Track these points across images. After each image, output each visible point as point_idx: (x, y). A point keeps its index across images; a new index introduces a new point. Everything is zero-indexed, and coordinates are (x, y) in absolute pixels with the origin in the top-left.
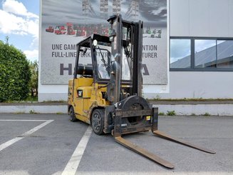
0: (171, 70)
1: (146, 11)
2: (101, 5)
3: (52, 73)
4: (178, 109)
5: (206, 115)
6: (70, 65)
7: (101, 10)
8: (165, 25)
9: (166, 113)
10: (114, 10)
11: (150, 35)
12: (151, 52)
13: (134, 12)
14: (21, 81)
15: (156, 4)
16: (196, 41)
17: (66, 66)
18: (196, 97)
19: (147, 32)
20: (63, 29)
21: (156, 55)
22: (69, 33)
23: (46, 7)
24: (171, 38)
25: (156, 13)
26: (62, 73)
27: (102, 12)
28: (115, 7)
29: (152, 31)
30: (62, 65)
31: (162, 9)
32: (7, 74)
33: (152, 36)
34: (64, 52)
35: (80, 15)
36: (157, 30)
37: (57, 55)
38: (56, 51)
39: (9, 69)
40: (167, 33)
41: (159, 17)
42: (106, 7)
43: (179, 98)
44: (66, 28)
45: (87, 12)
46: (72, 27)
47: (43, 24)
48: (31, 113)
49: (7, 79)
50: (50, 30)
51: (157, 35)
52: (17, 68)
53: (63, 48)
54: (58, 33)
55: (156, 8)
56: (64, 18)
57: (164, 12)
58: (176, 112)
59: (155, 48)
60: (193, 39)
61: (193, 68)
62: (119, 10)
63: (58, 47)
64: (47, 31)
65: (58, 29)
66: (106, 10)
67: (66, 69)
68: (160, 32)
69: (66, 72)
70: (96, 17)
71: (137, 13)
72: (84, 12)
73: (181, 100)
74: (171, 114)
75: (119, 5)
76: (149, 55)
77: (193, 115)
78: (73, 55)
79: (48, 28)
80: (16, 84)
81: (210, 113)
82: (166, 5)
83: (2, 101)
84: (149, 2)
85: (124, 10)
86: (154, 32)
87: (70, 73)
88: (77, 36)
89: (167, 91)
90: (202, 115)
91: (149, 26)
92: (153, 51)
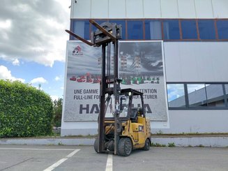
0: (170, 109)
1: (147, 64)
3: (73, 112)
4: (176, 141)
5: (201, 146)
6: (88, 106)
8: (161, 74)
9: (167, 145)
10: (122, 64)
11: (150, 82)
12: (152, 94)
13: (137, 65)
14: (47, 119)
15: (154, 58)
16: (188, 85)
17: (85, 106)
18: (193, 132)
19: (148, 79)
20: (83, 77)
21: (156, 96)
22: (88, 81)
23: (70, 62)
24: (167, 83)
25: (154, 65)
26: (81, 112)
28: (122, 61)
29: (152, 78)
30: (81, 106)
31: (158, 62)
32: (38, 113)
33: (152, 82)
34: (83, 95)
35: (96, 67)
36: (156, 77)
37: (78, 98)
38: (78, 94)
39: (40, 109)
40: (164, 80)
41: (156, 68)
43: (178, 133)
44: (86, 77)
46: (90, 77)
47: (68, 75)
48: (59, 144)
49: (37, 117)
50: (73, 79)
51: (156, 81)
52: (45, 109)
53: (82, 92)
54: (80, 81)
55: (154, 62)
56: (84, 70)
57: (161, 64)
58: (175, 144)
59: (155, 91)
60: (185, 84)
61: (187, 107)
62: (126, 63)
63: (79, 91)
64: (71, 79)
65: (79, 78)
67: (84, 109)
68: (158, 79)
69: (84, 111)
71: (140, 65)
72: (99, 66)
73: (180, 135)
74: (172, 146)
75: (126, 60)
76: (151, 97)
77: (190, 146)
78: (90, 97)
79: (72, 77)
80: (43, 121)
81: (203, 145)
82: (161, 59)
83: (32, 136)
84: (148, 57)
85: (129, 63)
86: (154, 79)
87: (87, 112)
88: (94, 82)
89: (168, 127)
90: (197, 146)
91: (149, 75)
92: (154, 94)
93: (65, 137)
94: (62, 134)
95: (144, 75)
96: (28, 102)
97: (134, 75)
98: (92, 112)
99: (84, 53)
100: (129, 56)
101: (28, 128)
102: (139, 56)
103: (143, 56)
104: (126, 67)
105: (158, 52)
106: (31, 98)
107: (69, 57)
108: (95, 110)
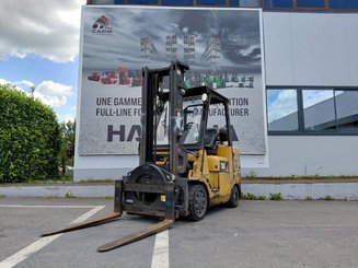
0: (270, 133)
1: (231, 52)
2: (168, 44)
3: (96, 139)
4: (285, 190)
5: (328, 199)
6: (123, 127)
7: (168, 50)
8: (258, 71)
9: (268, 196)
10: (186, 50)
11: (237, 84)
12: (239, 107)
13: (213, 53)
14: (48, 151)
15: (244, 41)
16: (304, 91)
17: (116, 128)
18: (309, 174)
19: (233, 80)
20: (113, 75)
21: (246, 112)
22: (122, 83)
23: (87, 45)
24: (267, 87)
25: (245, 53)
26: (110, 139)
27: (169, 53)
28: (187, 46)
29: (240, 78)
30: (110, 127)
31: (253, 48)
32: (30, 140)
33: (241, 86)
34: (114, 108)
35: (138, 57)
36: (247, 77)
37: (104, 113)
38: (103, 107)
39: (33, 133)
40: (261, 81)
41: (249, 58)
42: (174, 46)
43: (284, 175)
44: (118, 75)
45: (148, 53)
46: (126, 74)
47: (85, 69)
48: (67, 196)
49: (29, 147)
50: (94, 78)
51: (247, 84)
52: (44, 132)
53: (112, 103)
54: (107, 81)
55: (245, 47)
56: (114, 62)
57: (257, 51)
58: (283, 195)
59: (246, 101)
60: (299, 89)
61: (302, 130)
62: (193, 50)
63: (106, 101)
64: (89, 78)
65: (105, 76)
66: (174, 50)
67: (116, 133)
68: (251, 80)
69: (116, 137)
70: (160, 59)
71: (219, 54)
72: (143, 53)
73: (287, 179)
74: (276, 198)
75: (193, 44)
76: (237, 112)
77: (309, 199)
78: (126, 112)
79: (92, 75)
80: (41, 155)
81: (333, 196)
82: (259, 42)
83: (20, 180)
84: (235, 39)
85: (199, 49)
86: (243, 80)
87: (122, 139)
88: (134, 85)
89: (266, 165)
90: (321, 199)
91: (235, 72)
92: (243, 107)
93: (82, 183)
94: (76, 178)
95: (226, 73)
96: (9, 118)
97: (209, 73)
98: (130, 139)
99: (114, 28)
100: (200, 37)
101: (12, 166)
102: (218, 36)
103: (226, 36)
104: (193, 56)
105: (253, 29)
106: (16, 112)
107: (85, 36)
108: (136, 135)
